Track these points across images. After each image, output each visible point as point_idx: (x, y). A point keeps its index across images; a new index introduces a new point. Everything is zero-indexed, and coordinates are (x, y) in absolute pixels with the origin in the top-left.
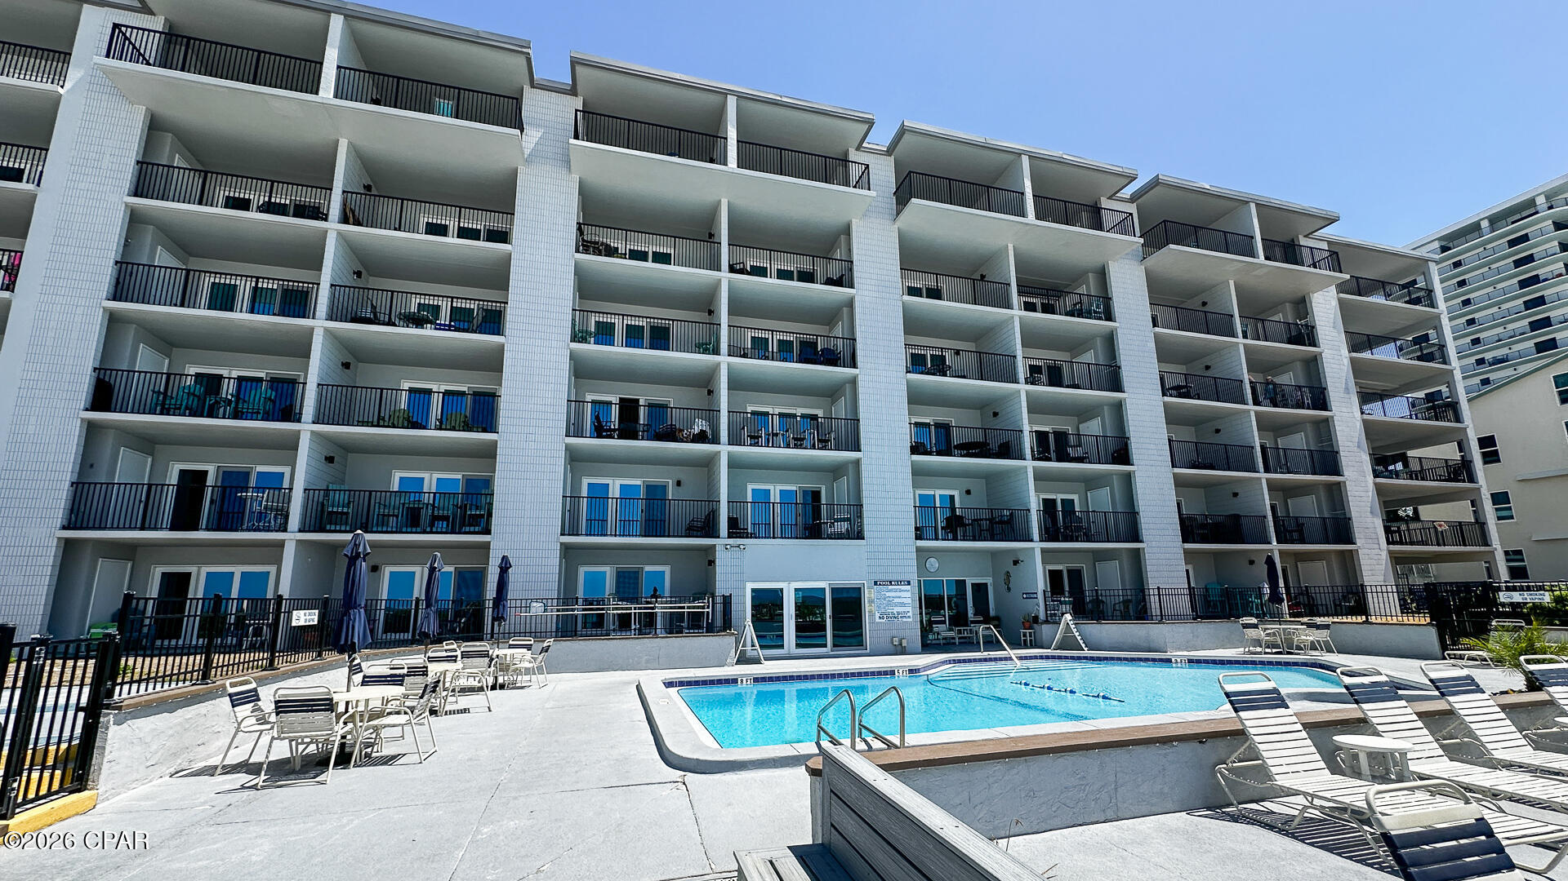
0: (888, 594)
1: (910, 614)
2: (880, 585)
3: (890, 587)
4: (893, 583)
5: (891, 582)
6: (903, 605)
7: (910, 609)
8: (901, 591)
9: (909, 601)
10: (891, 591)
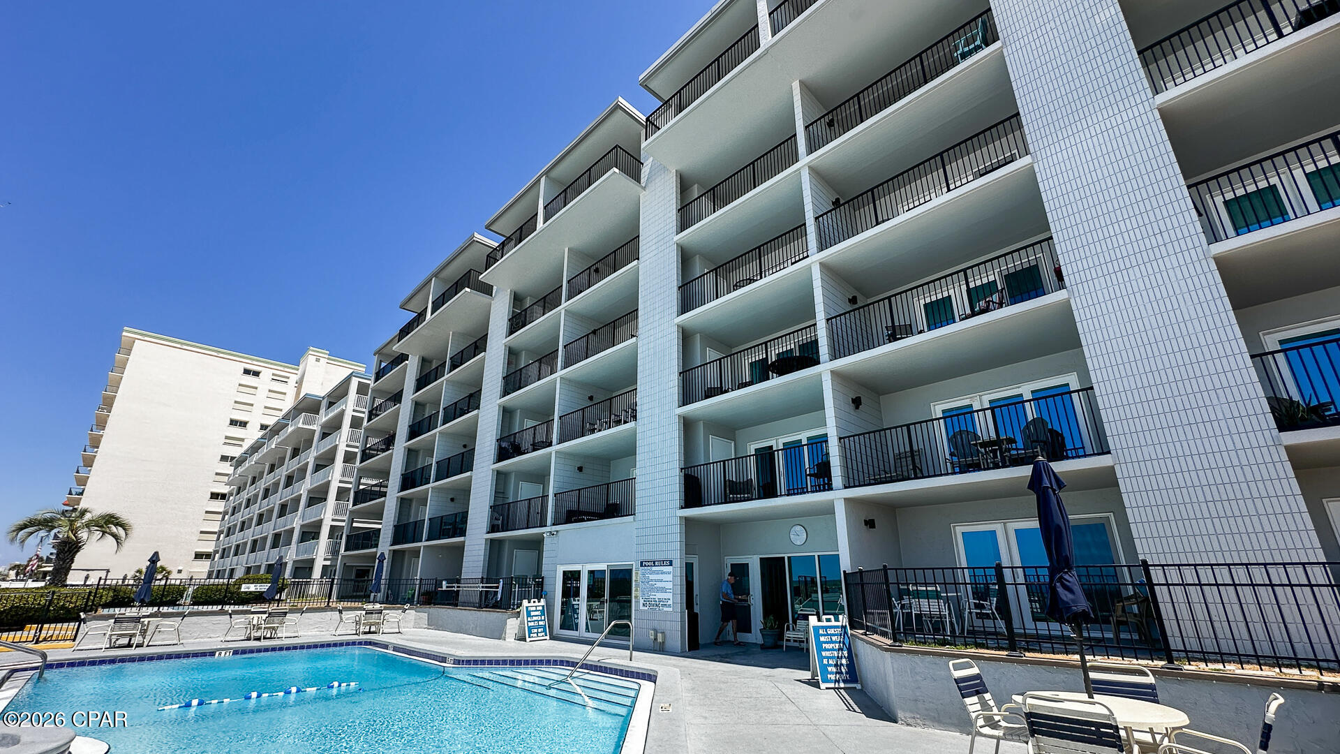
0: (652, 577)
1: (670, 602)
2: (645, 566)
3: (654, 568)
4: (656, 563)
5: (654, 563)
6: (663, 590)
7: (670, 596)
8: (663, 573)
9: (670, 585)
10: (653, 573)
